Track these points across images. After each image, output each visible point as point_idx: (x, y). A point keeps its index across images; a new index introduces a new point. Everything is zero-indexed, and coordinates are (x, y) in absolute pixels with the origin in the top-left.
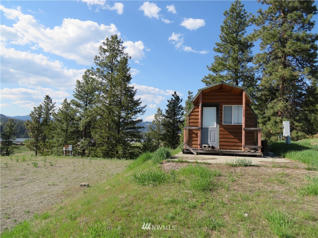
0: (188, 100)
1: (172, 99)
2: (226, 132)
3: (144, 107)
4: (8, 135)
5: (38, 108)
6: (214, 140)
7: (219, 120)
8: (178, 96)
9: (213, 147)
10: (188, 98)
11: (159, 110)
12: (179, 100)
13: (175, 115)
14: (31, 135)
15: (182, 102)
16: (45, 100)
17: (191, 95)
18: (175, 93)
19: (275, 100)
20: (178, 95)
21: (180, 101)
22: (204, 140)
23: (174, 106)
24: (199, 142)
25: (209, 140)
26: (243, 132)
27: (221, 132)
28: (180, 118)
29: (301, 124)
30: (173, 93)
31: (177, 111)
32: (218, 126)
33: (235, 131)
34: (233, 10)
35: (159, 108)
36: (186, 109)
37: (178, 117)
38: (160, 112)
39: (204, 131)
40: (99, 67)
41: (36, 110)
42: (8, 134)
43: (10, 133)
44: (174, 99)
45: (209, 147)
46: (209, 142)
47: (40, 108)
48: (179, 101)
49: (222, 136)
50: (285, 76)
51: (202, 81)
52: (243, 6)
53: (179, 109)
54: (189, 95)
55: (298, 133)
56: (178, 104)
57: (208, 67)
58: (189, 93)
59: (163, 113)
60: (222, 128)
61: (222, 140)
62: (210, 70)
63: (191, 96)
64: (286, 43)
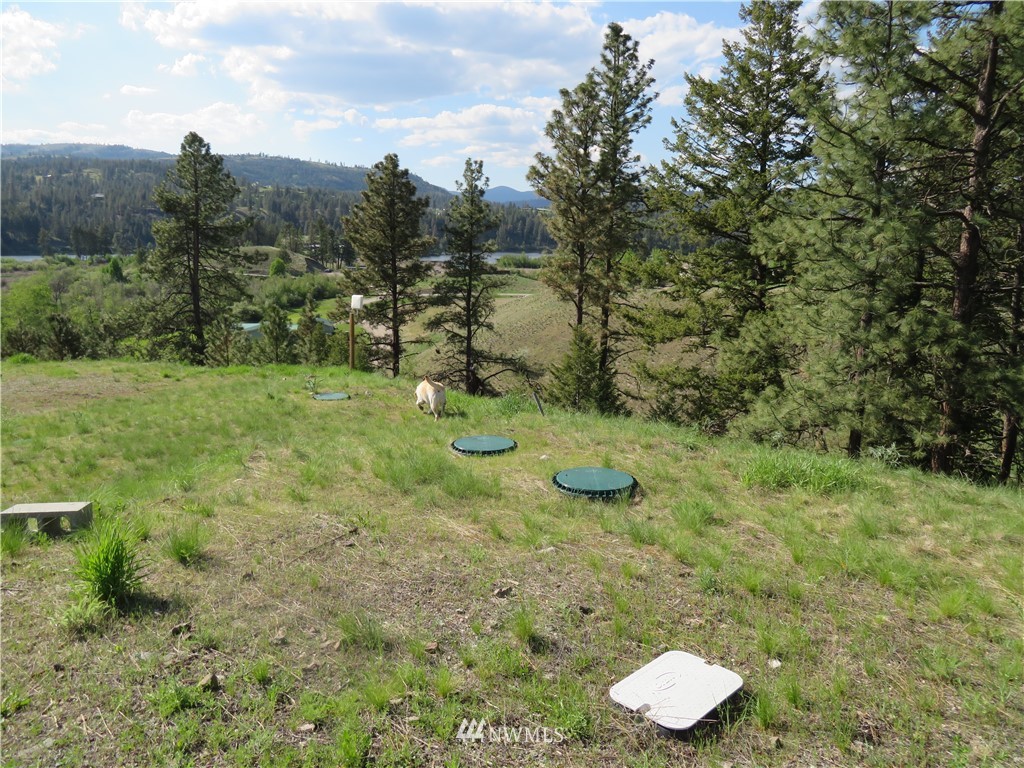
4: (466, 231)
5: (583, 89)
14: (560, 226)
16: (606, 48)
41: (570, 104)
42: (467, 227)
43: (472, 225)
47: (588, 90)
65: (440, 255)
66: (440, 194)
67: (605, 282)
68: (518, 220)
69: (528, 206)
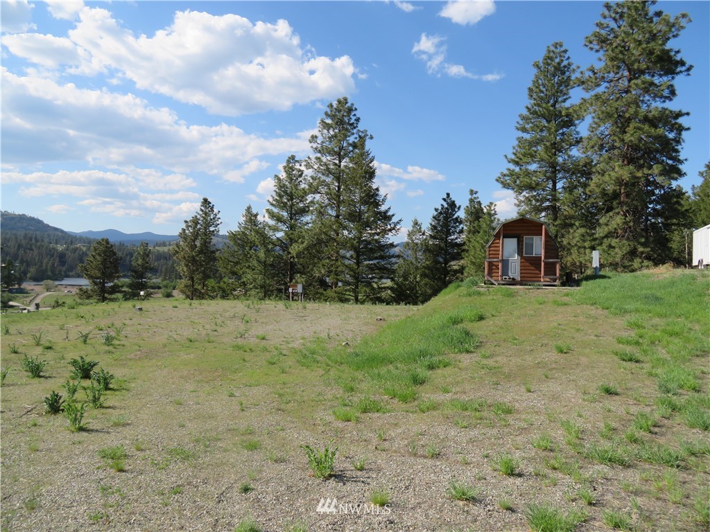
0: (468, 205)
1: (442, 205)
2: (527, 264)
3: (398, 223)
4: (141, 271)
5: (193, 220)
6: (515, 271)
7: (520, 252)
8: (454, 202)
9: (513, 279)
10: (468, 202)
11: (416, 223)
12: (455, 206)
13: (448, 233)
15: (459, 212)
17: (474, 196)
18: (448, 195)
19: (611, 214)
20: (453, 199)
21: (456, 210)
22: (505, 272)
23: (446, 218)
24: (500, 274)
25: (510, 272)
26: (543, 264)
27: (523, 264)
28: (456, 238)
29: (649, 249)
30: (445, 196)
31: (453, 227)
32: (519, 257)
33: (535, 262)
34: (549, 59)
35: (416, 220)
36: (466, 221)
37: (453, 237)
38: (418, 228)
39: (505, 263)
40: (319, 155)
41: (188, 226)
42: (140, 269)
43: (143, 268)
44: (446, 206)
45: (510, 278)
46: (510, 274)
47: (195, 222)
48: (454, 211)
49: (523, 268)
50: (623, 178)
51: (497, 180)
52: (565, 51)
53: (455, 223)
54: (470, 197)
55: (643, 262)
56: (454, 215)
57: (506, 156)
58: (472, 192)
59: (423, 230)
60: (523, 260)
61: (523, 271)
62: (509, 162)
63: (475, 198)
64: (628, 126)
65: (62, 279)
66: (60, 234)
67: (203, 291)
68: (127, 255)
69: (134, 245)
